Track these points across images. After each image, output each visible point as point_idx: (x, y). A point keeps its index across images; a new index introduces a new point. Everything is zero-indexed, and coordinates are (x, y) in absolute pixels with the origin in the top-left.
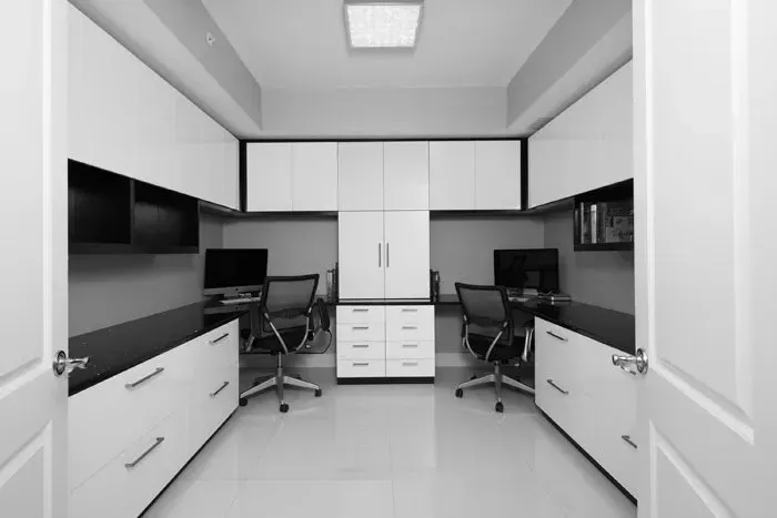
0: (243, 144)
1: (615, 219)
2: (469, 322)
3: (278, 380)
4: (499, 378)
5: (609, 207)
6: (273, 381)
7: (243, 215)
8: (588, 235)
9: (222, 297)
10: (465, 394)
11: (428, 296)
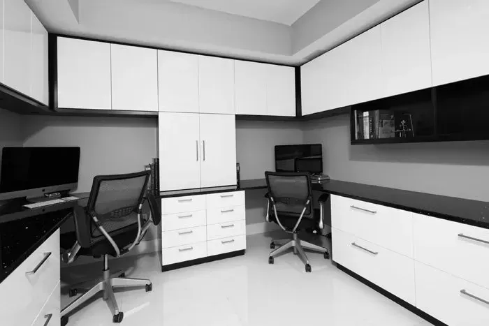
0: (53, 38)
1: (384, 121)
2: (275, 202)
3: (105, 285)
4: (298, 243)
5: (380, 113)
6: (100, 286)
7: (51, 112)
8: (361, 133)
9: (25, 200)
10: (275, 259)
11: (236, 184)
